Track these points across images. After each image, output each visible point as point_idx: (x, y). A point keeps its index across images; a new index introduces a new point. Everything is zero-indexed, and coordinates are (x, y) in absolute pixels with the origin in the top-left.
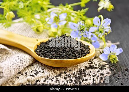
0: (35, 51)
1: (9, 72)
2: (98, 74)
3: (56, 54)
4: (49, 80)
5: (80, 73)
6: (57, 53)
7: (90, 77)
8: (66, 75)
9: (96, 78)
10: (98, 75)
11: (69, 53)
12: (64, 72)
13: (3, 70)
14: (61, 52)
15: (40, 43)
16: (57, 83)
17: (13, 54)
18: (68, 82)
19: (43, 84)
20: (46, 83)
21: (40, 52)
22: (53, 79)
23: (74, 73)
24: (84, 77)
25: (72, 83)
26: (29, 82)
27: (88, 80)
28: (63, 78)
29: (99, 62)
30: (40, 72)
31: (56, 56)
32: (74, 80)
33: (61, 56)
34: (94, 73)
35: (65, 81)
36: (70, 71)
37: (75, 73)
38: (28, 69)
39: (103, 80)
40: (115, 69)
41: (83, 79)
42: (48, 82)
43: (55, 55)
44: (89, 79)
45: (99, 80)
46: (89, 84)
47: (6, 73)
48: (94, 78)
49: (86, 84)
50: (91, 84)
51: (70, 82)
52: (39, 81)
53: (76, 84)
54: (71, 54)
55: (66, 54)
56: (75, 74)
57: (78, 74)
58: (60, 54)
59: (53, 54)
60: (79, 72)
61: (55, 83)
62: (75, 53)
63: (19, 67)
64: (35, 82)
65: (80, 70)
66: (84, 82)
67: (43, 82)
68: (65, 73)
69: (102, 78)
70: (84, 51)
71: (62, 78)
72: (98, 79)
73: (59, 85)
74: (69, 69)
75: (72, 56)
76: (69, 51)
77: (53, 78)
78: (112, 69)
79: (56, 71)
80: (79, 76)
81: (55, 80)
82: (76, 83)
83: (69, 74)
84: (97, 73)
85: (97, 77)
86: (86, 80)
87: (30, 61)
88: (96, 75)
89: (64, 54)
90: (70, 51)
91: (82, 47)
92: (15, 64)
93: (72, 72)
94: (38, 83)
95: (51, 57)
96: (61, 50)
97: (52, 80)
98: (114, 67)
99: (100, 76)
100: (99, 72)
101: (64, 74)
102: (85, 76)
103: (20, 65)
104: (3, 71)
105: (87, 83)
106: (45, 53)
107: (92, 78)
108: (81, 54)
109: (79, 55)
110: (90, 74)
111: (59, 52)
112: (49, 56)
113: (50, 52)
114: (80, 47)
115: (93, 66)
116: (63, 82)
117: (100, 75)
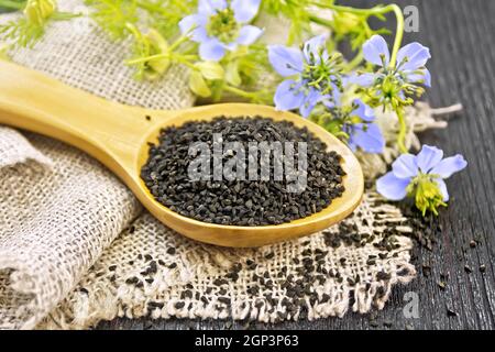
0: (142, 177)
1: (55, 287)
2: (370, 274)
3: (219, 201)
4: (194, 300)
5: (306, 267)
6: (225, 197)
7: (339, 286)
8: (255, 278)
9: (361, 290)
10: (368, 278)
11: (266, 198)
12: (249, 262)
13: (34, 287)
14: (238, 196)
15: (158, 134)
16: (224, 315)
17: (62, 176)
18: (263, 309)
19: (173, 318)
20: (184, 313)
21: (159, 180)
22: (207, 296)
23: (284, 269)
24: (316, 288)
25: (274, 316)
26: (124, 307)
27: (333, 299)
28: (246, 289)
29: (377, 209)
30: (161, 263)
31: (220, 208)
32: (281, 298)
33: (238, 211)
34: (353, 268)
35: (251, 303)
36: (270, 256)
37: (289, 266)
38: (120, 249)
39: (386, 298)
40: (433, 242)
41: (315, 294)
42: (190, 307)
43: (217, 205)
44: (334, 293)
45: (370, 296)
46: (333, 314)
47: (45, 296)
48: (352, 288)
49: (323, 314)
50: (341, 316)
51: (269, 308)
52: (161, 306)
53: (289, 317)
54: (275, 203)
55: (256, 204)
56: (288, 273)
57: (297, 270)
58: (233, 204)
59: (209, 200)
60: (301, 265)
61: (217, 312)
62: (288, 201)
63: (88, 256)
64: (145, 311)
65: (304, 254)
66: (318, 307)
67: (173, 312)
68: (251, 265)
69: (381, 291)
70: (322, 188)
71: (239, 291)
72: (367, 296)
73: (229, 319)
74: (267, 250)
75: (277, 210)
76: (267, 191)
77: (209, 291)
78: (424, 242)
79: (219, 258)
80: (299, 283)
81: (214, 298)
82: (288, 310)
83: (267, 275)
84: (366, 271)
85: (364, 286)
86: (326, 298)
87: (125, 217)
88: (361, 278)
89: (249, 203)
90: (270, 191)
91: (317, 169)
92: (74, 247)
93: (276, 262)
94: (157, 313)
95: (202, 213)
96: (237, 188)
97: (204, 299)
98: (429, 231)
99: (375, 284)
100: (373, 267)
101: (247, 273)
102: (322, 282)
103: (89, 246)
104: (37, 290)
105: (326, 309)
106: (178, 192)
107: (347, 290)
108: (310, 204)
109: (304, 205)
110: (341, 270)
111: (232, 194)
112: (195, 206)
113: (198, 192)
114: (309, 173)
115: (355, 227)
116: (243, 306)
117: (375, 279)
